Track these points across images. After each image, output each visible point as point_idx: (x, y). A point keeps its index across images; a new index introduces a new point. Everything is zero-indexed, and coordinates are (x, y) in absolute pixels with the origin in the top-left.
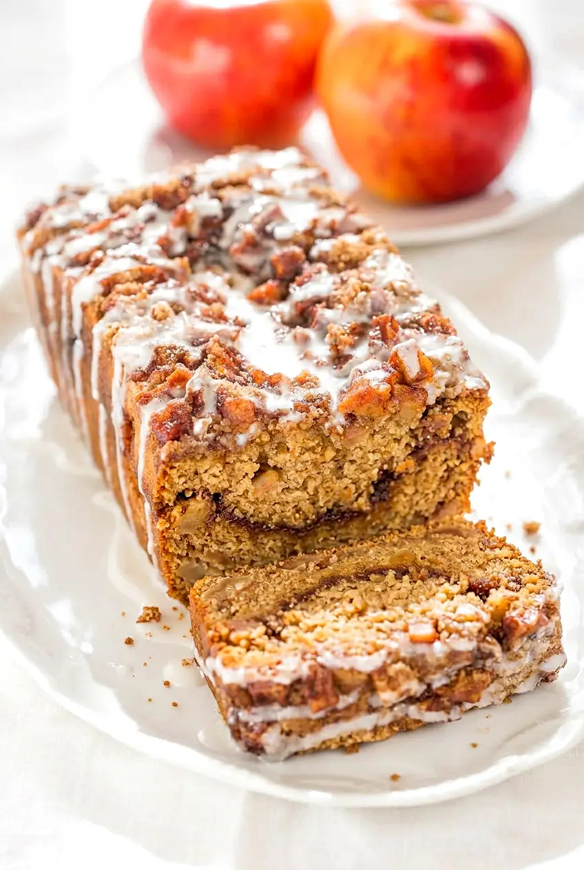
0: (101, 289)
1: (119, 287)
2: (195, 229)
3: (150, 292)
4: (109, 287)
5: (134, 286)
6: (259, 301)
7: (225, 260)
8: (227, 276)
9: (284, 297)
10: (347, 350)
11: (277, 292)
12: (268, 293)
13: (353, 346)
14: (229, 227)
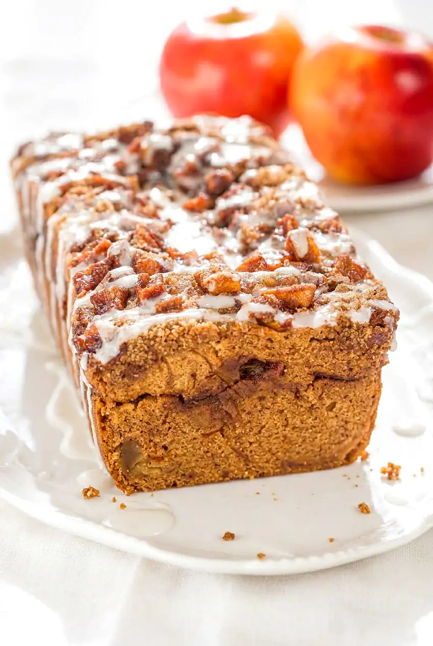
0: (59, 192)
1: (73, 190)
2: (148, 159)
3: (98, 194)
4: (65, 190)
5: (85, 189)
6: (191, 209)
7: (171, 182)
8: (169, 193)
9: (212, 207)
10: (254, 244)
11: (207, 204)
12: (199, 203)
13: (260, 240)
14: (176, 159)
